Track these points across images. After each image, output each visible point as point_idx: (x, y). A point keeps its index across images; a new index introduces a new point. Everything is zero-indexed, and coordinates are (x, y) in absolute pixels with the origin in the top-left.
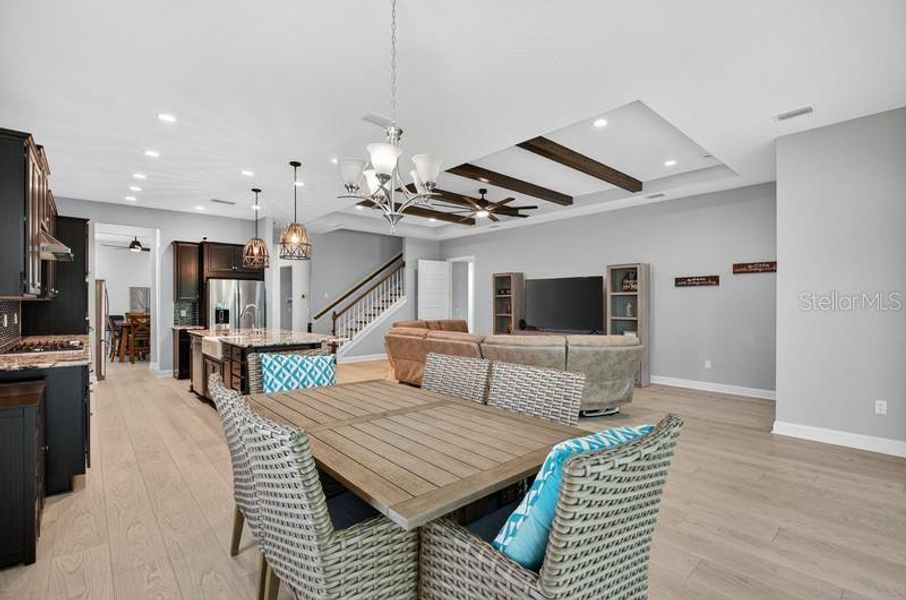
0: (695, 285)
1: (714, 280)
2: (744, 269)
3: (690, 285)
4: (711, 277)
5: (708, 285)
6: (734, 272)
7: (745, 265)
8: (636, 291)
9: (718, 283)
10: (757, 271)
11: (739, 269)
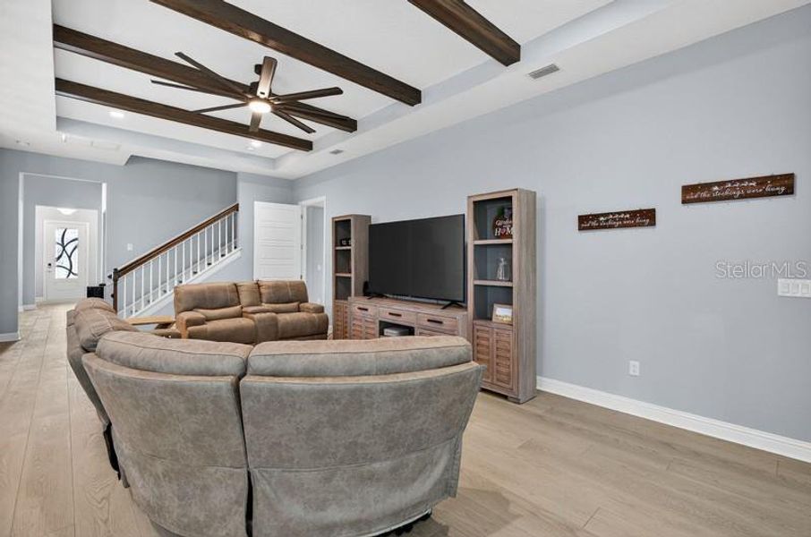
0: (611, 227)
1: (645, 217)
2: (704, 195)
3: (605, 227)
4: (640, 212)
5: (635, 225)
6: (684, 202)
7: (707, 186)
8: (510, 236)
9: (652, 223)
10: (730, 198)
11: (694, 194)
